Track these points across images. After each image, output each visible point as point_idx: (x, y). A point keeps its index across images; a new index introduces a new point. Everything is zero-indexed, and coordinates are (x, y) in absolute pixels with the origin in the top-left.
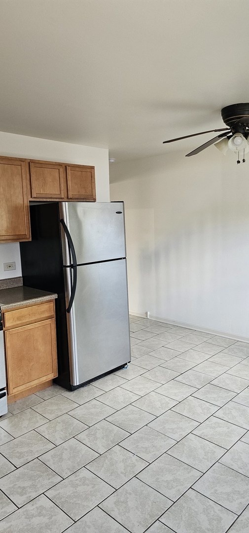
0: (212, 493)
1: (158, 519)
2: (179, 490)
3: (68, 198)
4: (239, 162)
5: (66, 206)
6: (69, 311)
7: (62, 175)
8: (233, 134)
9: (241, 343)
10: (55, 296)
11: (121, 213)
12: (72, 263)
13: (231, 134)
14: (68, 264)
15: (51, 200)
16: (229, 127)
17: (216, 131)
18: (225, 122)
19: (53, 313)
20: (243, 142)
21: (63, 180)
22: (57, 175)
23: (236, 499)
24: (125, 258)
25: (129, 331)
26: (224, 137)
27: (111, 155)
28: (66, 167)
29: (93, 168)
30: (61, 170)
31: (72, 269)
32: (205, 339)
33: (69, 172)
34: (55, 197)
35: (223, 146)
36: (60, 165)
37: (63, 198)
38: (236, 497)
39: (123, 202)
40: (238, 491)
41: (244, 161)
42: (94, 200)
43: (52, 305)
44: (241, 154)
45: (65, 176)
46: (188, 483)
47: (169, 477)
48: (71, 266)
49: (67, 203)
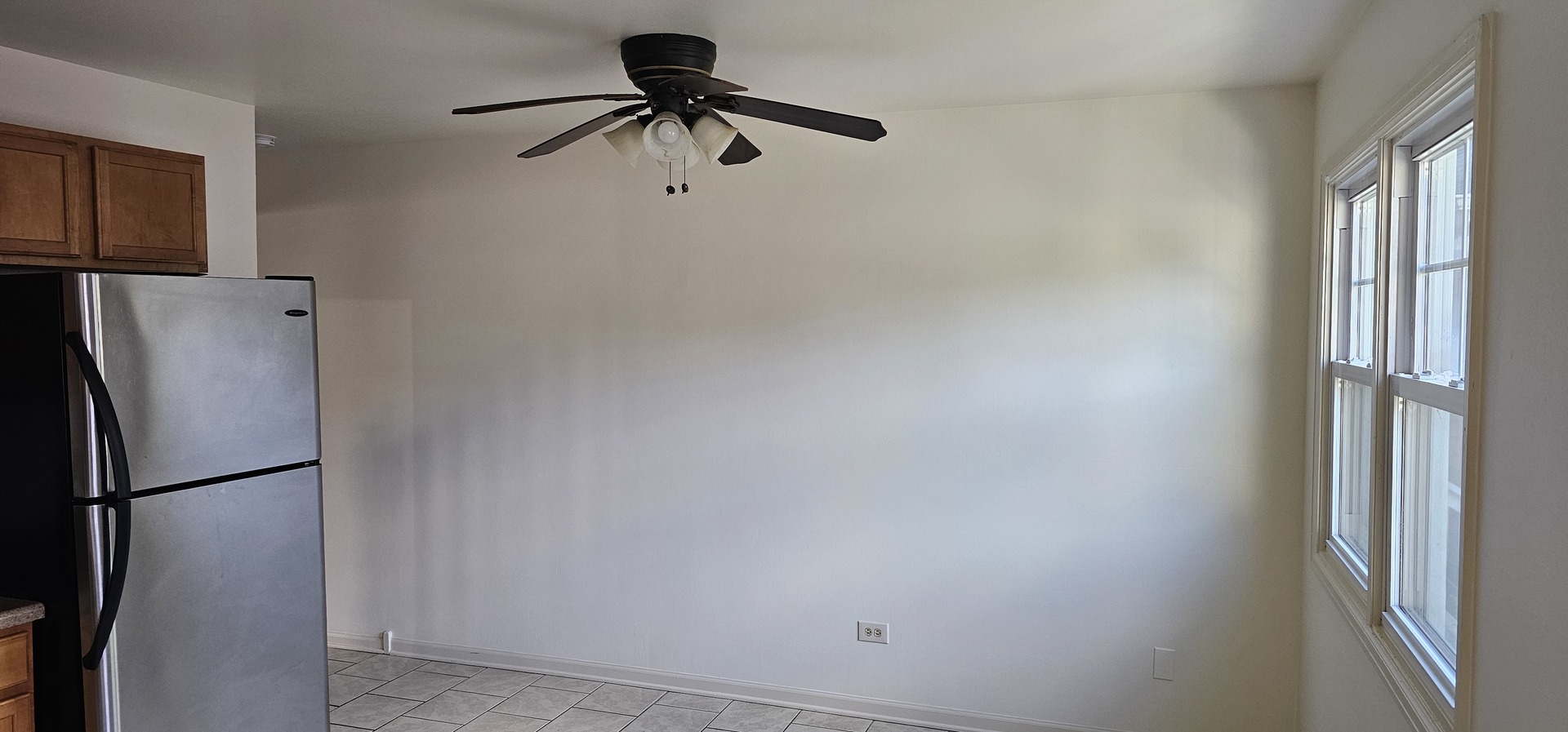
3: (96, 256)
4: (671, 190)
5: (91, 288)
6: (94, 661)
7: (77, 179)
8: (655, 113)
9: (679, 697)
10: (33, 613)
11: (303, 313)
12: (111, 486)
13: (648, 111)
14: (95, 493)
15: (23, 261)
16: (643, 94)
17: (607, 97)
18: (632, 77)
19: (23, 675)
20: (682, 136)
21: (76, 197)
22: (54, 175)
24: (316, 463)
25: (328, 705)
26: (629, 118)
27: (262, 124)
28: (92, 149)
29: (198, 161)
30: (73, 159)
31: (111, 512)
32: (574, 699)
33: (103, 167)
34: (45, 249)
35: (628, 140)
36: (68, 141)
37: (78, 257)
39: (310, 279)
41: (685, 188)
42: (200, 269)
43: (22, 646)
44: (678, 168)
45: (86, 180)
48: (106, 500)
49: (96, 277)
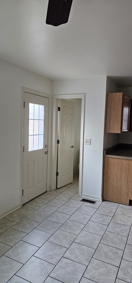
0: (76, 265)
1: (96, 250)
2: (93, 264)
23: (64, 264)
38: (64, 266)
40: (62, 269)
46: (90, 268)
47: (101, 270)
